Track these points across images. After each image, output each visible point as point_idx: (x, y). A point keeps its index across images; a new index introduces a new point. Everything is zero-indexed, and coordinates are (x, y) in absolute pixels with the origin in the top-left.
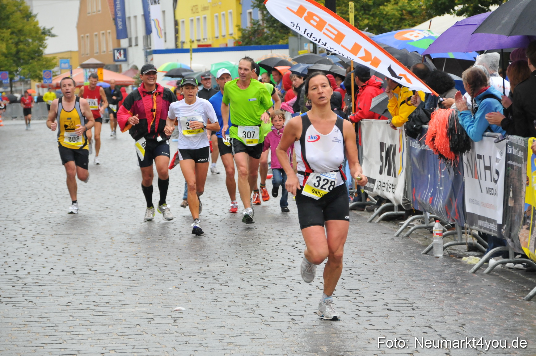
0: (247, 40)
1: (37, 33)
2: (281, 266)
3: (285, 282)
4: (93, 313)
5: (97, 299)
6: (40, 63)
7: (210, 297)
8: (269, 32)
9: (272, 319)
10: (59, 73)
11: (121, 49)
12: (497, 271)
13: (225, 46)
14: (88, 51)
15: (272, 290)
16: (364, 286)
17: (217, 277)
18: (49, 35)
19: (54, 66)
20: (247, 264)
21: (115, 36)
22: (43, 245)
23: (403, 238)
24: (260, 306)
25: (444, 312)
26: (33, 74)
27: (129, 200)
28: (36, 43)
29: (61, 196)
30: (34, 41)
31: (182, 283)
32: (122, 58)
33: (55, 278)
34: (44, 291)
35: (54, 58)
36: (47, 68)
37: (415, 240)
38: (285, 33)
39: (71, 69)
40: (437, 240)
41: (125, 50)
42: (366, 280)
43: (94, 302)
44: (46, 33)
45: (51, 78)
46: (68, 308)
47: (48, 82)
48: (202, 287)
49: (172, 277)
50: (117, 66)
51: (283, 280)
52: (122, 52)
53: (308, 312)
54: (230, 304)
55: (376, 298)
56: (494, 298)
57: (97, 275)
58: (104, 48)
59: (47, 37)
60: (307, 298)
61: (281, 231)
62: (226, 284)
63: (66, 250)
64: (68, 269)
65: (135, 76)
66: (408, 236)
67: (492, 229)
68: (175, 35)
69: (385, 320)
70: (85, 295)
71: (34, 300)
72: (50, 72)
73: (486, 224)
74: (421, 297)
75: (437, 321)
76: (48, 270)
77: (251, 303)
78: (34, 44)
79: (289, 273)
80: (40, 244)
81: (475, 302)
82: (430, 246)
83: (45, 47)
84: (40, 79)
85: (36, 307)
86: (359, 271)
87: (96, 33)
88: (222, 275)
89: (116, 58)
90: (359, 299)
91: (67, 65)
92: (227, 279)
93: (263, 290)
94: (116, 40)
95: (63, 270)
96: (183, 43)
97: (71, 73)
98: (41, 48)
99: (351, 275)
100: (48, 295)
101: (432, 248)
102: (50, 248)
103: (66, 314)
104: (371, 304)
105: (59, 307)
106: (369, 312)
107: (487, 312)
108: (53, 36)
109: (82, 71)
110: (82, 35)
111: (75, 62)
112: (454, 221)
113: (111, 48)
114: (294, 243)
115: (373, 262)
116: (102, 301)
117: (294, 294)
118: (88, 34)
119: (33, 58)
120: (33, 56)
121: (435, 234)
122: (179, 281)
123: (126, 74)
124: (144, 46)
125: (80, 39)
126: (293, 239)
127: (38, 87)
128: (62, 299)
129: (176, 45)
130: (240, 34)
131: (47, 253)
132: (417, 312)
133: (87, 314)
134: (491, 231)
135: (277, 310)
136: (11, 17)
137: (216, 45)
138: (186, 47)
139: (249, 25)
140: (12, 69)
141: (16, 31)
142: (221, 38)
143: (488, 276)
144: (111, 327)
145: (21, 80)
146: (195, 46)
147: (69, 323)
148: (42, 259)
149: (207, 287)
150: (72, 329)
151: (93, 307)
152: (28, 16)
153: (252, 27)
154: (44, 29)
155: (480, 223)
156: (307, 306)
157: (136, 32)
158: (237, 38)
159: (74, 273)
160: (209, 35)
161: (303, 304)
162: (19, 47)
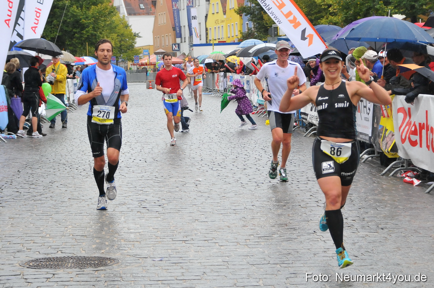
1: (131, 35)
2: (255, 158)
3: (255, 167)
4: (155, 181)
6: (132, 52)
7: (216, 174)
8: (257, 34)
9: (247, 185)
10: (143, 57)
11: (176, 44)
12: (368, 161)
13: (233, 42)
14: (159, 45)
15: (248, 171)
16: (297, 169)
17: (220, 164)
18: (138, 37)
19: (140, 53)
20: (237, 157)
21: (173, 37)
22: (130, 147)
24: (242, 179)
26: (128, 58)
28: (131, 41)
30: (129, 40)
31: (201, 167)
32: (177, 49)
33: (136, 164)
34: (130, 170)
35: (140, 49)
36: (136, 55)
38: (266, 35)
39: (149, 54)
41: (179, 44)
42: (299, 166)
43: (155, 176)
44: (136, 35)
45: (138, 60)
46: (142, 179)
47: (137, 62)
48: (212, 169)
49: (197, 164)
50: (174, 53)
51: (255, 166)
52: (177, 45)
53: (266, 181)
54: (226, 177)
55: (302, 175)
56: (365, 175)
57: (158, 163)
58: (167, 44)
59: (136, 38)
60: (266, 175)
61: (256, 141)
62: (225, 168)
63: (142, 150)
64: (143, 160)
67: (366, 139)
68: (206, 36)
69: (306, 185)
70: (151, 172)
71: (125, 174)
72: (138, 56)
73: (364, 137)
76: (132, 160)
77: (237, 177)
78: (129, 42)
79: (259, 162)
83: (135, 43)
84: (133, 61)
85: (126, 178)
86: (295, 161)
87: (163, 35)
88: (223, 163)
89: (174, 49)
90: (294, 175)
91: (147, 53)
92: (225, 165)
93: (244, 171)
94: (174, 39)
95: (140, 160)
96: (210, 40)
97: (149, 57)
98: (133, 44)
99: (291, 164)
100: (132, 172)
102: (134, 149)
103: (141, 181)
104: (299, 177)
105: (138, 178)
106: (298, 182)
107: (360, 182)
108: (140, 37)
109: (155, 56)
110: (156, 37)
111: (152, 51)
113: (171, 44)
114: (263, 147)
115: (304, 157)
116: (159, 175)
117: (260, 172)
118: (159, 36)
120: (129, 48)
122: (200, 166)
123: (178, 57)
124: (189, 42)
125: (154, 39)
126: (262, 145)
127: (131, 65)
128: (139, 174)
129: (207, 42)
131: (132, 152)
133: (151, 182)
134: (366, 140)
135: (250, 180)
136: (117, 27)
137: (228, 42)
138: (212, 42)
139: (247, 30)
140: (118, 55)
141: (120, 34)
142: (231, 37)
143: (363, 164)
144: (163, 188)
145: (122, 61)
146: (217, 42)
147: (142, 186)
148: (130, 154)
149: (214, 169)
150: (143, 189)
151: (155, 179)
152: (127, 26)
153: (248, 32)
154: (135, 33)
155: (361, 136)
156: (266, 179)
157: (185, 34)
158: (240, 38)
159: (146, 161)
160: (225, 36)
161: (264, 177)
162: (121, 43)
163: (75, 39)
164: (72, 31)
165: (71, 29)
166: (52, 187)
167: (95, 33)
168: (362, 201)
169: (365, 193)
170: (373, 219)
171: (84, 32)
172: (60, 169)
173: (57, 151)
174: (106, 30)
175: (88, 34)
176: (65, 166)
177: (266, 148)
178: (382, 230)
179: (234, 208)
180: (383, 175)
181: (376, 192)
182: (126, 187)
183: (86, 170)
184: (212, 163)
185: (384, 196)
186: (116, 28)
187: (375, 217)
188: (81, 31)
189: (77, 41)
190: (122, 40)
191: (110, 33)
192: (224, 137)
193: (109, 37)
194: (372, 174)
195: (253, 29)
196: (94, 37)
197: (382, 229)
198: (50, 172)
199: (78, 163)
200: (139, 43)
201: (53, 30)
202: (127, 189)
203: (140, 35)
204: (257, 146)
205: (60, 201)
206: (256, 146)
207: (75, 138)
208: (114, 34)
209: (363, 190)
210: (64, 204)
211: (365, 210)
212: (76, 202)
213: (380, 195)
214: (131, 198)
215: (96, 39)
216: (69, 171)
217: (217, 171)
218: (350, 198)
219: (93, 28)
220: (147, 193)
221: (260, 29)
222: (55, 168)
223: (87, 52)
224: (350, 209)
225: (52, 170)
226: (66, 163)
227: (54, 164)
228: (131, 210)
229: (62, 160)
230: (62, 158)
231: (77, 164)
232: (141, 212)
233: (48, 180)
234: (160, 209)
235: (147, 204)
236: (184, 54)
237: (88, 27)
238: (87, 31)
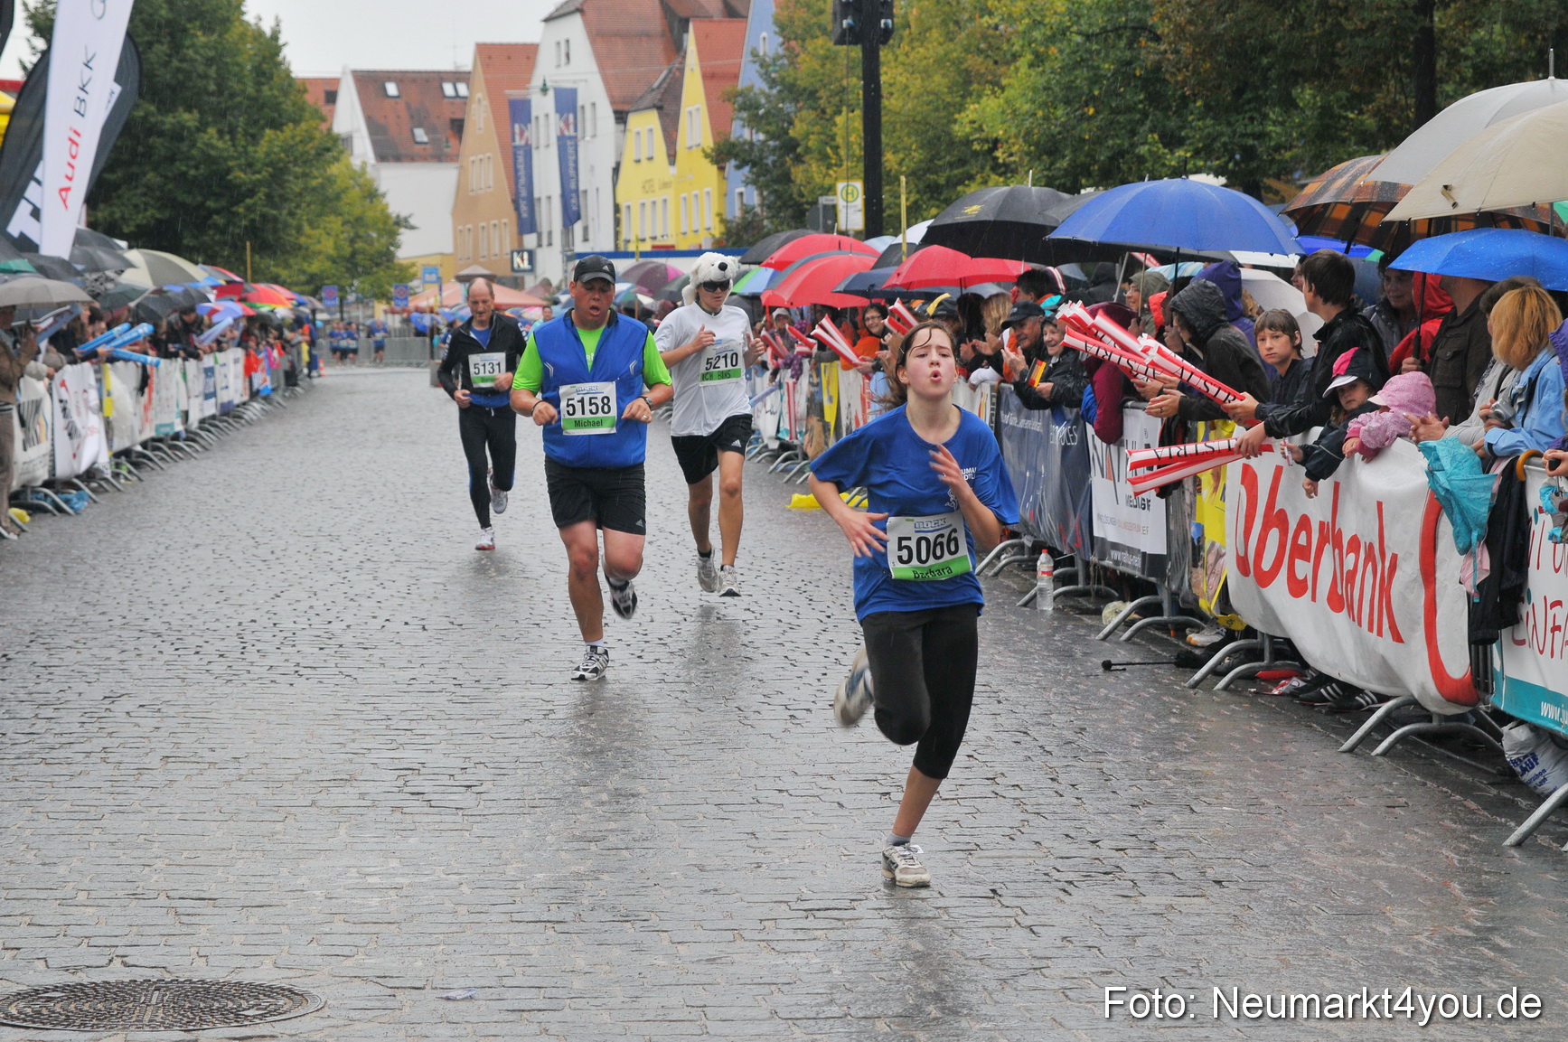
0: (734, 239)
1: (385, 223)
2: (777, 623)
3: (781, 651)
4: (453, 697)
5: (459, 673)
6: (389, 272)
8: (770, 226)
9: (757, 716)
10: (421, 289)
11: (523, 252)
13: (697, 248)
14: (469, 253)
15: (758, 665)
17: (668, 641)
18: (406, 227)
19: (414, 277)
21: (514, 229)
22: (375, 578)
23: (986, 577)
24: (738, 693)
25: (1051, 708)
26: (376, 290)
27: (525, 504)
28: (384, 240)
29: (412, 496)
30: (380, 235)
32: (525, 265)
33: (391, 636)
34: (371, 658)
35: (413, 265)
36: (401, 281)
37: (1006, 582)
39: (439, 281)
40: (1044, 582)
41: (531, 254)
43: (455, 679)
44: (401, 222)
45: (406, 299)
46: (410, 688)
47: (402, 304)
50: (516, 278)
51: (781, 647)
52: (526, 255)
53: (819, 705)
54: (685, 687)
57: (464, 632)
58: (497, 251)
59: (402, 230)
60: (819, 681)
63: (413, 587)
64: (415, 621)
65: (547, 295)
66: (996, 575)
67: (1133, 566)
68: (615, 229)
70: (439, 666)
71: (354, 673)
72: (407, 287)
73: (1125, 557)
74: (1011, 682)
75: (1039, 723)
76: (380, 621)
77: (722, 687)
78: (380, 243)
79: (791, 635)
80: (371, 577)
81: (1103, 691)
82: (1033, 592)
83: (398, 247)
84: (389, 300)
87: (483, 224)
88: (676, 637)
89: (515, 266)
91: (434, 277)
94: (515, 236)
95: (407, 624)
96: (628, 241)
97: (441, 290)
98: (392, 249)
100: (378, 666)
101: (1035, 596)
102: (386, 584)
103: (407, 698)
107: (1123, 709)
108: (413, 228)
109: (457, 286)
110: (460, 227)
111: (448, 272)
112: (1072, 550)
113: (508, 251)
114: (801, 584)
116: (468, 677)
117: (798, 671)
118: (469, 226)
119: (377, 265)
120: (378, 261)
121: (1039, 574)
123: (531, 293)
124: (563, 246)
125: (457, 234)
126: (799, 578)
128: (401, 673)
129: (616, 246)
130: (723, 229)
132: (1005, 705)
133: (441, 699)
134: (1134, 568)
135: (767, 700)
136: (343, 196)
137: (682, 247)
138: (632, 248)
139: (738, 213)
140: (343, 282)
141: (352, 219)
142: (691, 234)
143: (1129, 647)
144: (481, 723)
145: (359, 301)
146: (647, 247)
147: (410, 715)
148: (372, 603)
149: (648, 657)
150: (414, 725)
151: (453, 689)
152: (372, 195)
153: (743, 218)
154: (398, 216)
155: (1115, 554)
156: (818, 694)
157: (550, 222)
158: (717, 235)
159: (424, 629)
160: (671, 230)
161: (811, 690)
162: (356, 246)
163: (211, 232)
164: (202, 204)
165: (199, 199)
166: (111, 714)
167: (274, 212)
168: (1140, 779)
169: (1146, 749)
170: (1181, 844)
171: (241, 210)
172: (144, 650)
173: (136, 587)
174: (309, 205)
175: (252, 216)
176: (157, 641)
177: (810, 588)
178: (1217, 887)
179: (716, 799)
180: (1195, 686)
181: (1181, 746)
182: (358, 716)
183: (227, 654)
184: (639, 637)
185: (1207, 760)
186: (338, 197)
187: (1189, 838)
188: (232, 205)
189: (217, 237)
190: (358, 236)
191: (320, 215)
192: (676, 547)
193: (318, 227)
194: (1160, 683)
195: (758, 210)
196: (270, 226)
197: (1219, 882)
198: (108, 663)
199: (203, 631)
200: (409, 248)
201: (146, 204)
202: (360, 725)
203: (412, 221)
204: (782, 578)
205: (133, 766)
206: (778, 578)
207: (197, 546)
208: (332, 218)
209: (1137, 739)
210: (146, 779)
211: (1153, 810)
212: (186, 772)
213: (1192, 758)
214: (373, 756)
215: (275, 231)
216: (172, 658)
217: (658, 664)
218: (1099, 766)
219: (269, 197)
220: (428, 739)
221: (779, 209)
222: (125, 647)
223: (249, 272)
224: (1103, 806)
225: (113, 653)
226: (162, 629)
227: (125, 634)
228: (368, 803)
229: (152, 618)
230: (153, 612)
231: (198, 633)
232: (405, 810)
233: (98, 691)
234: (467, 799)
235: (425, 783)
236: (546, 283)
237: (251, 193)
238: (249, 209)
